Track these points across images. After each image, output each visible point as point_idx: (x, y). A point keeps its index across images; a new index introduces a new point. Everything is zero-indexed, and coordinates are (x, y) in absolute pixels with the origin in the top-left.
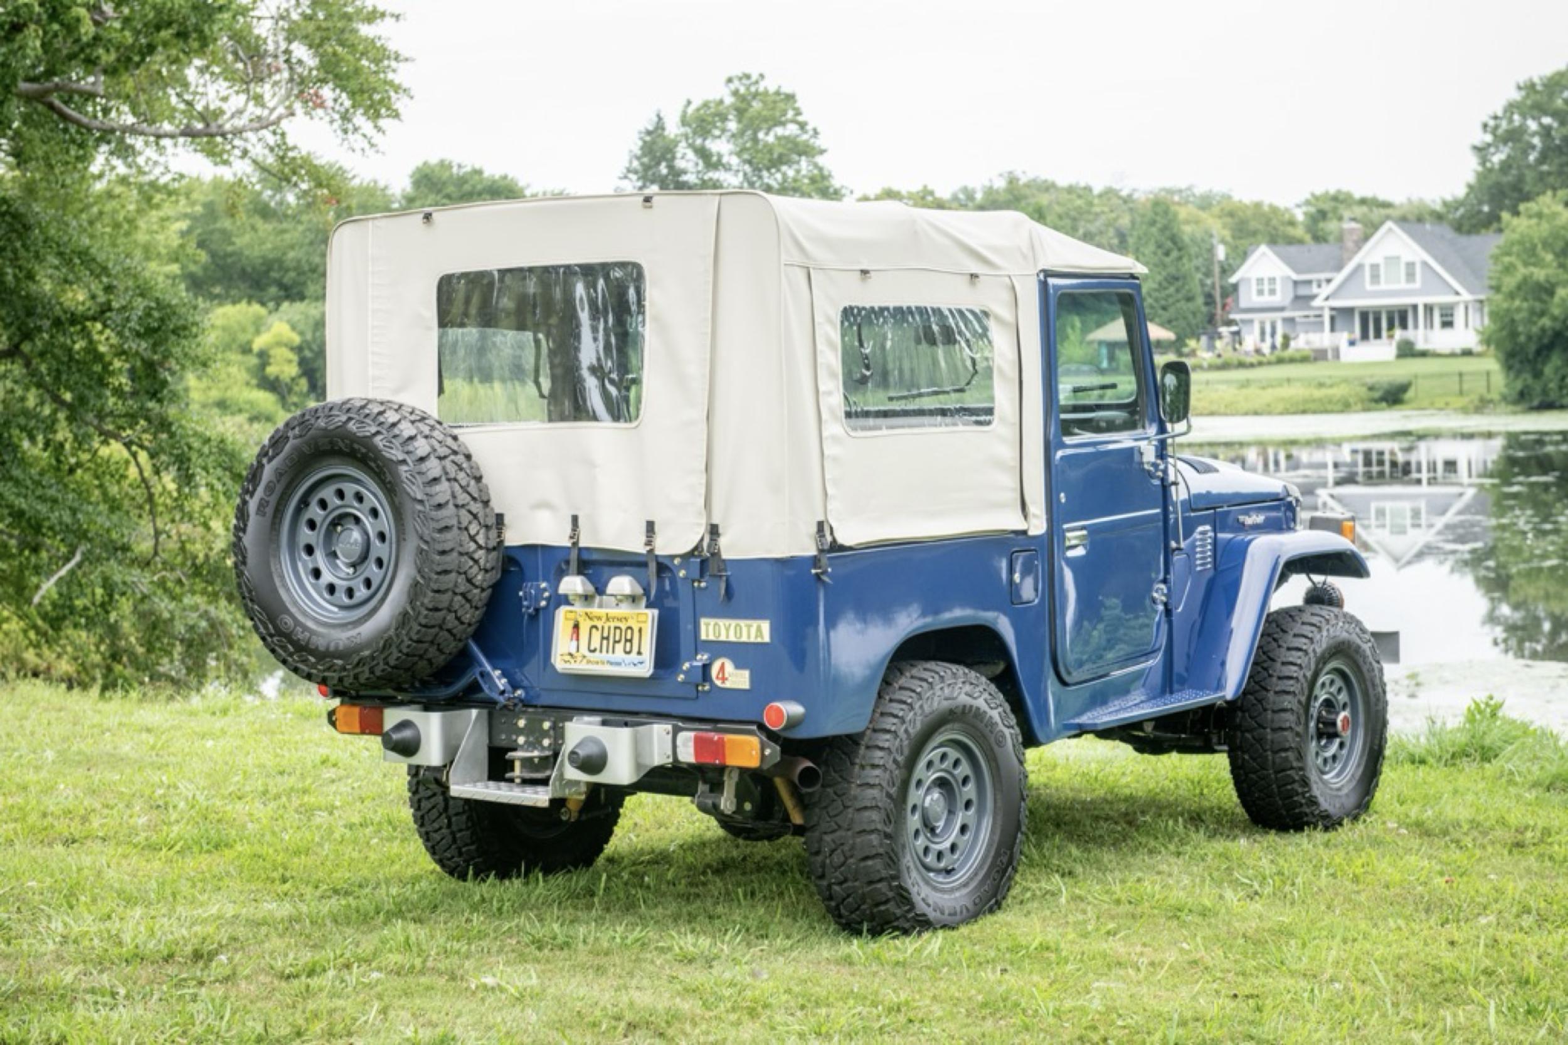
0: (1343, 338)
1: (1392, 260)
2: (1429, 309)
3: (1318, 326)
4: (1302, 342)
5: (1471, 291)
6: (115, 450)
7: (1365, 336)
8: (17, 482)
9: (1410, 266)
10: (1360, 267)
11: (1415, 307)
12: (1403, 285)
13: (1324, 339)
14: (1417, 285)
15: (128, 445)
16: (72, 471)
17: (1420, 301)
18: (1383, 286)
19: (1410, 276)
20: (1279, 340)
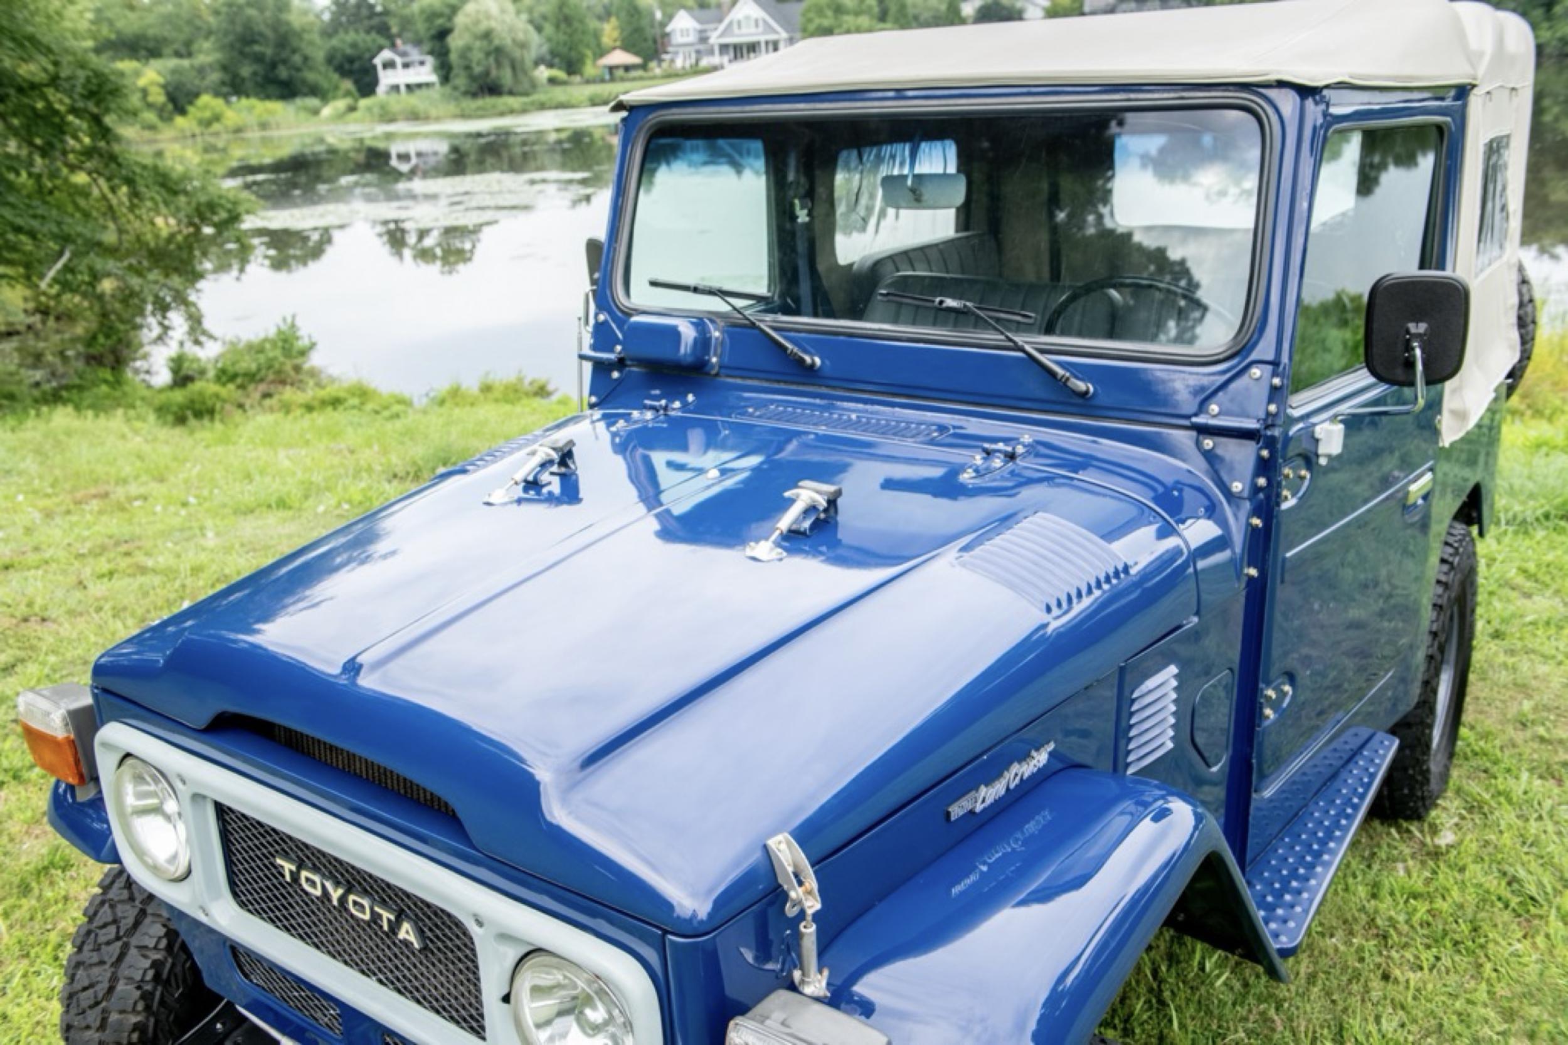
0: (725, 59)
1: (747, 18)
2: (767, 43)
3: (711, 52)
4: (705, 62)
5: (787, 31)
6: (80, 178)
7: (736, 57)
8: (13, 206)
9: (757, 21)
10: (730, 24)
11: (759, 43)
12: (753, 30)
13: (716, 60)
14: (761, 29)
15: (89, 173)
16: (51, 192)
17: (762, 39)
18: (744, 30)
19: (757, 25)
20: (693, 61)
